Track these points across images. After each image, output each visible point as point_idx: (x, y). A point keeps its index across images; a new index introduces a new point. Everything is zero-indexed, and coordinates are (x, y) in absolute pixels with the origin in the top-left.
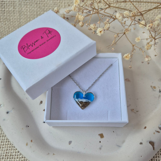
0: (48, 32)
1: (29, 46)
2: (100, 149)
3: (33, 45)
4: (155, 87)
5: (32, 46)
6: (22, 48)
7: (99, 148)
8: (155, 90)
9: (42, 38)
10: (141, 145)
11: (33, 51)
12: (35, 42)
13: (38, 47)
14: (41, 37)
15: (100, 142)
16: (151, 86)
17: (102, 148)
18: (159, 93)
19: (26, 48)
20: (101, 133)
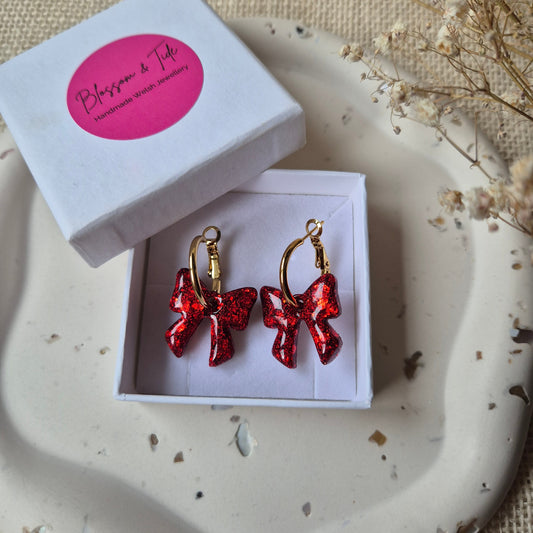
0: (163, 51)
1: (102, 93)
2: (395, 476)
3: (115, 91)
4: (440, 220)
5: (112, 95)
6: (79, 98)
7: (392, 476)
8: (443, 226)
9: (144, 69)
10: (494, 410)
11: (113, 110)
12: (122, 82)
13: (130, 100)
14: (142, 65)
15: (384, 458)
16: (430, 222)
17: (398, 473)
18: (457, 230)
19: (91, 100)
20: (373, 432)
